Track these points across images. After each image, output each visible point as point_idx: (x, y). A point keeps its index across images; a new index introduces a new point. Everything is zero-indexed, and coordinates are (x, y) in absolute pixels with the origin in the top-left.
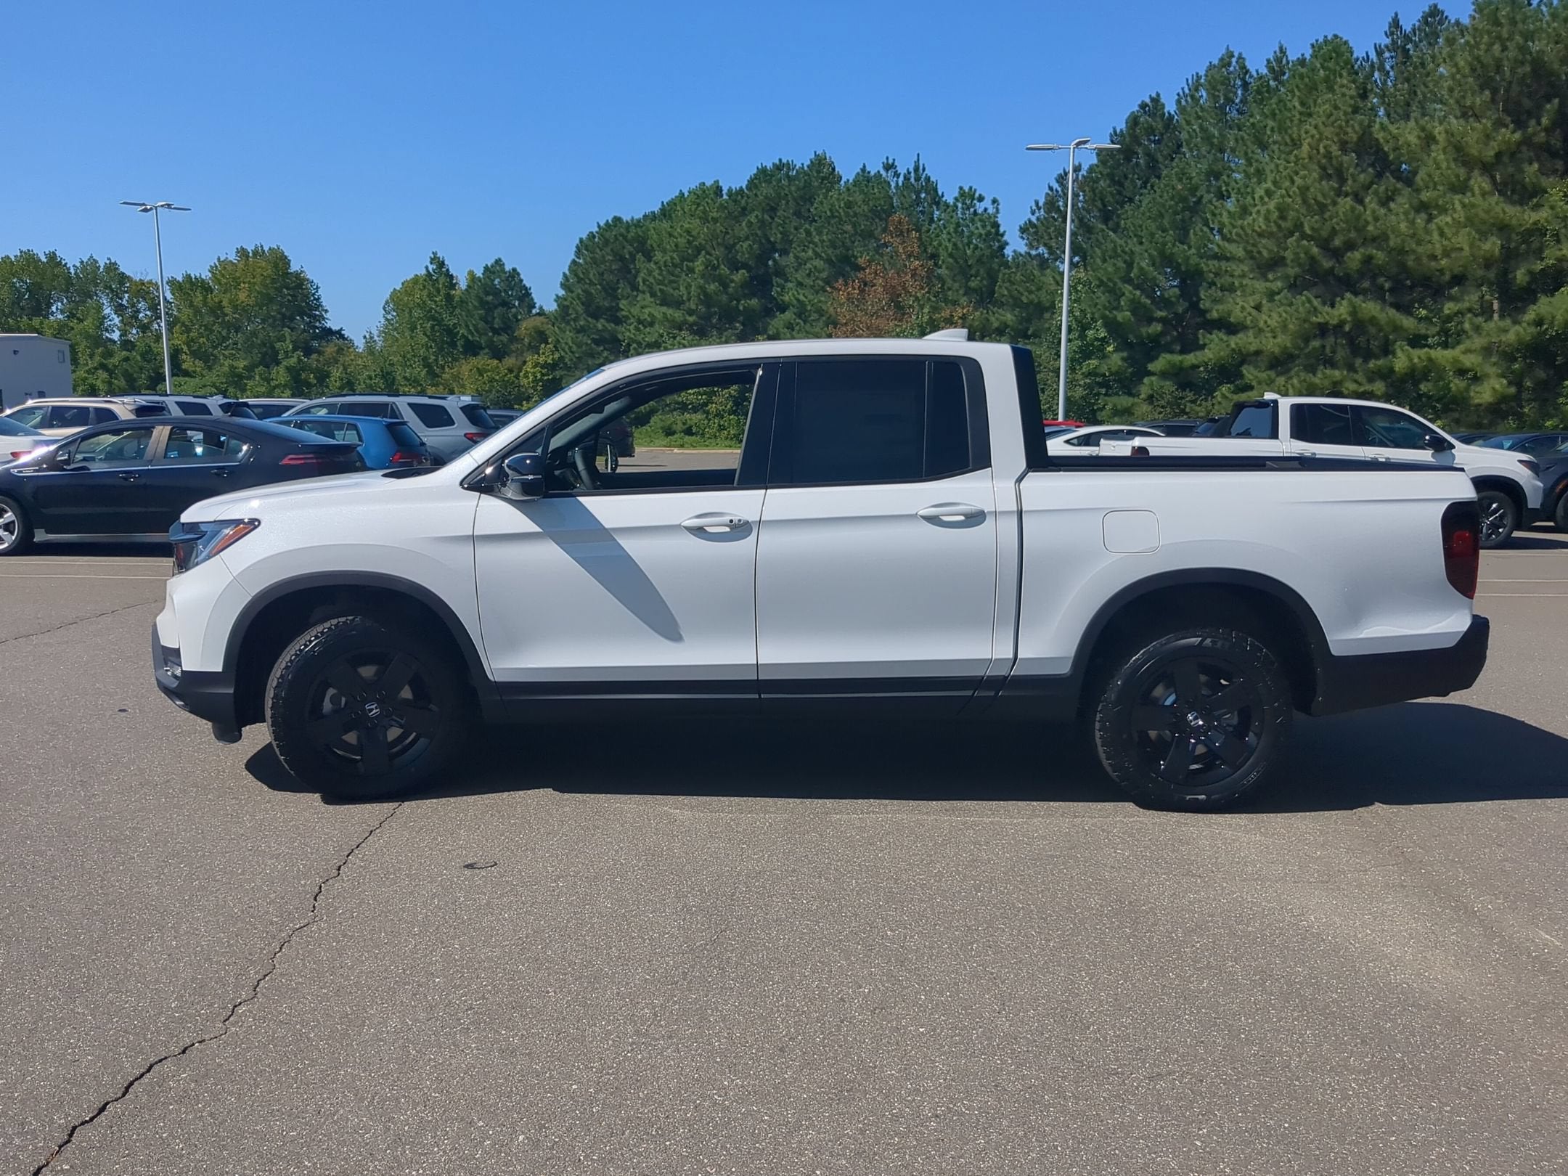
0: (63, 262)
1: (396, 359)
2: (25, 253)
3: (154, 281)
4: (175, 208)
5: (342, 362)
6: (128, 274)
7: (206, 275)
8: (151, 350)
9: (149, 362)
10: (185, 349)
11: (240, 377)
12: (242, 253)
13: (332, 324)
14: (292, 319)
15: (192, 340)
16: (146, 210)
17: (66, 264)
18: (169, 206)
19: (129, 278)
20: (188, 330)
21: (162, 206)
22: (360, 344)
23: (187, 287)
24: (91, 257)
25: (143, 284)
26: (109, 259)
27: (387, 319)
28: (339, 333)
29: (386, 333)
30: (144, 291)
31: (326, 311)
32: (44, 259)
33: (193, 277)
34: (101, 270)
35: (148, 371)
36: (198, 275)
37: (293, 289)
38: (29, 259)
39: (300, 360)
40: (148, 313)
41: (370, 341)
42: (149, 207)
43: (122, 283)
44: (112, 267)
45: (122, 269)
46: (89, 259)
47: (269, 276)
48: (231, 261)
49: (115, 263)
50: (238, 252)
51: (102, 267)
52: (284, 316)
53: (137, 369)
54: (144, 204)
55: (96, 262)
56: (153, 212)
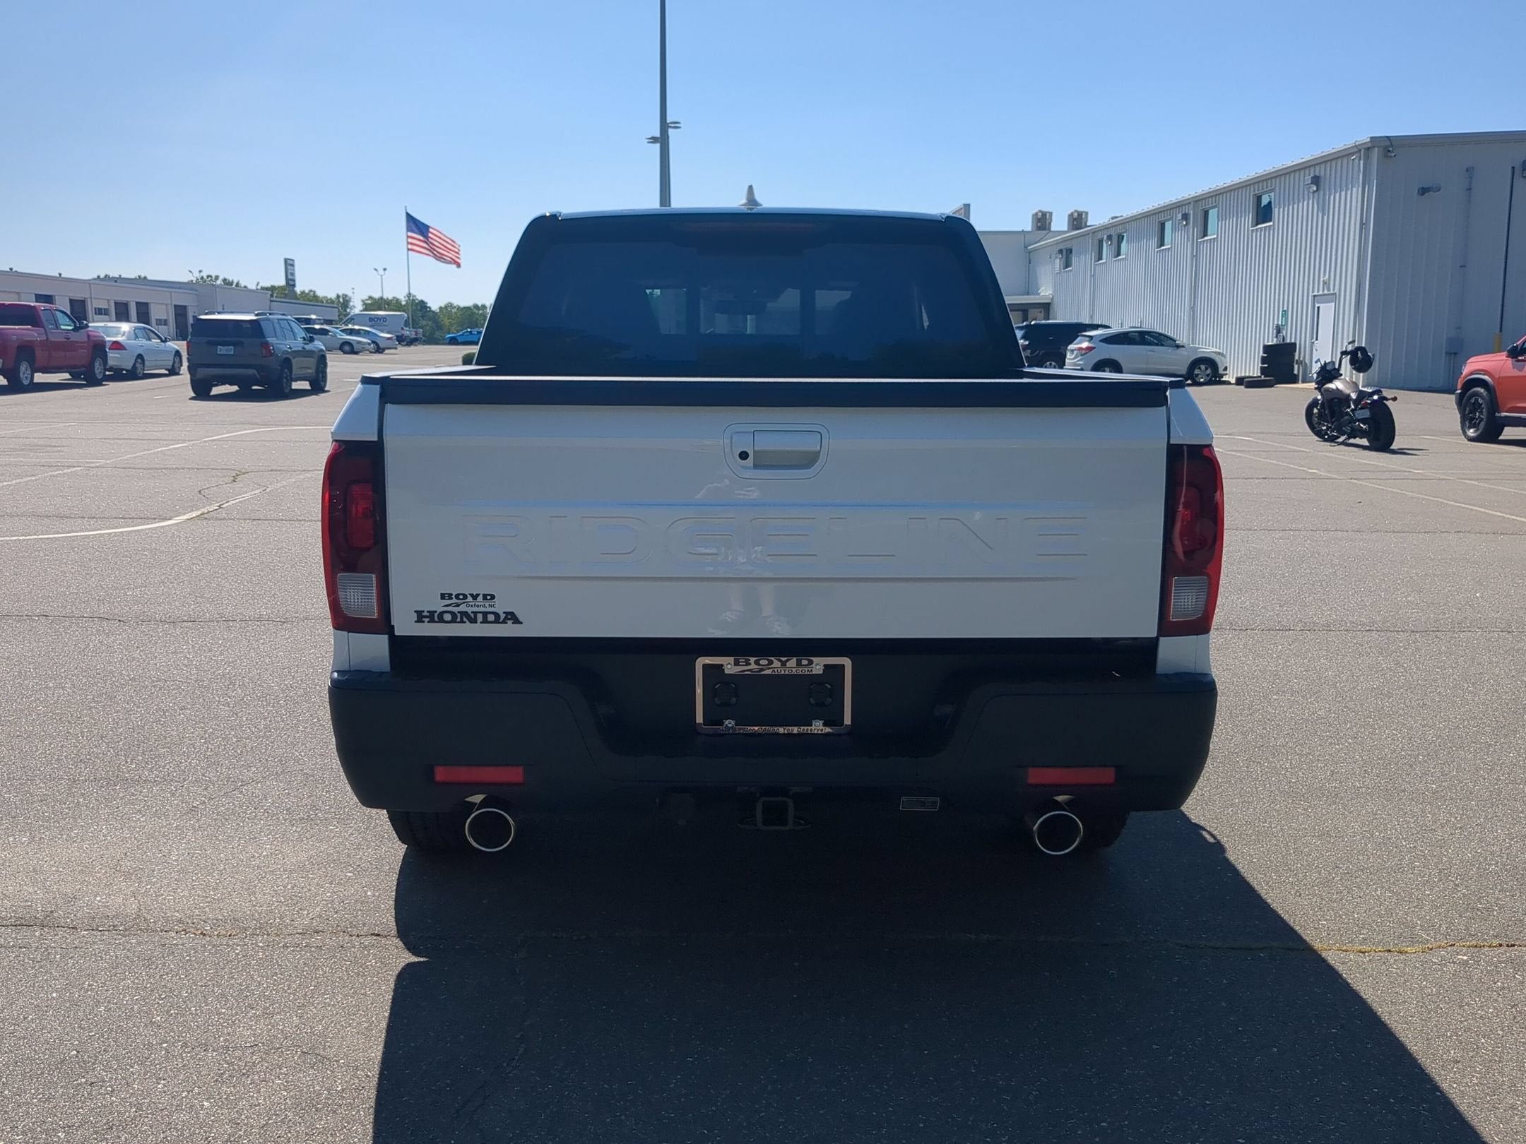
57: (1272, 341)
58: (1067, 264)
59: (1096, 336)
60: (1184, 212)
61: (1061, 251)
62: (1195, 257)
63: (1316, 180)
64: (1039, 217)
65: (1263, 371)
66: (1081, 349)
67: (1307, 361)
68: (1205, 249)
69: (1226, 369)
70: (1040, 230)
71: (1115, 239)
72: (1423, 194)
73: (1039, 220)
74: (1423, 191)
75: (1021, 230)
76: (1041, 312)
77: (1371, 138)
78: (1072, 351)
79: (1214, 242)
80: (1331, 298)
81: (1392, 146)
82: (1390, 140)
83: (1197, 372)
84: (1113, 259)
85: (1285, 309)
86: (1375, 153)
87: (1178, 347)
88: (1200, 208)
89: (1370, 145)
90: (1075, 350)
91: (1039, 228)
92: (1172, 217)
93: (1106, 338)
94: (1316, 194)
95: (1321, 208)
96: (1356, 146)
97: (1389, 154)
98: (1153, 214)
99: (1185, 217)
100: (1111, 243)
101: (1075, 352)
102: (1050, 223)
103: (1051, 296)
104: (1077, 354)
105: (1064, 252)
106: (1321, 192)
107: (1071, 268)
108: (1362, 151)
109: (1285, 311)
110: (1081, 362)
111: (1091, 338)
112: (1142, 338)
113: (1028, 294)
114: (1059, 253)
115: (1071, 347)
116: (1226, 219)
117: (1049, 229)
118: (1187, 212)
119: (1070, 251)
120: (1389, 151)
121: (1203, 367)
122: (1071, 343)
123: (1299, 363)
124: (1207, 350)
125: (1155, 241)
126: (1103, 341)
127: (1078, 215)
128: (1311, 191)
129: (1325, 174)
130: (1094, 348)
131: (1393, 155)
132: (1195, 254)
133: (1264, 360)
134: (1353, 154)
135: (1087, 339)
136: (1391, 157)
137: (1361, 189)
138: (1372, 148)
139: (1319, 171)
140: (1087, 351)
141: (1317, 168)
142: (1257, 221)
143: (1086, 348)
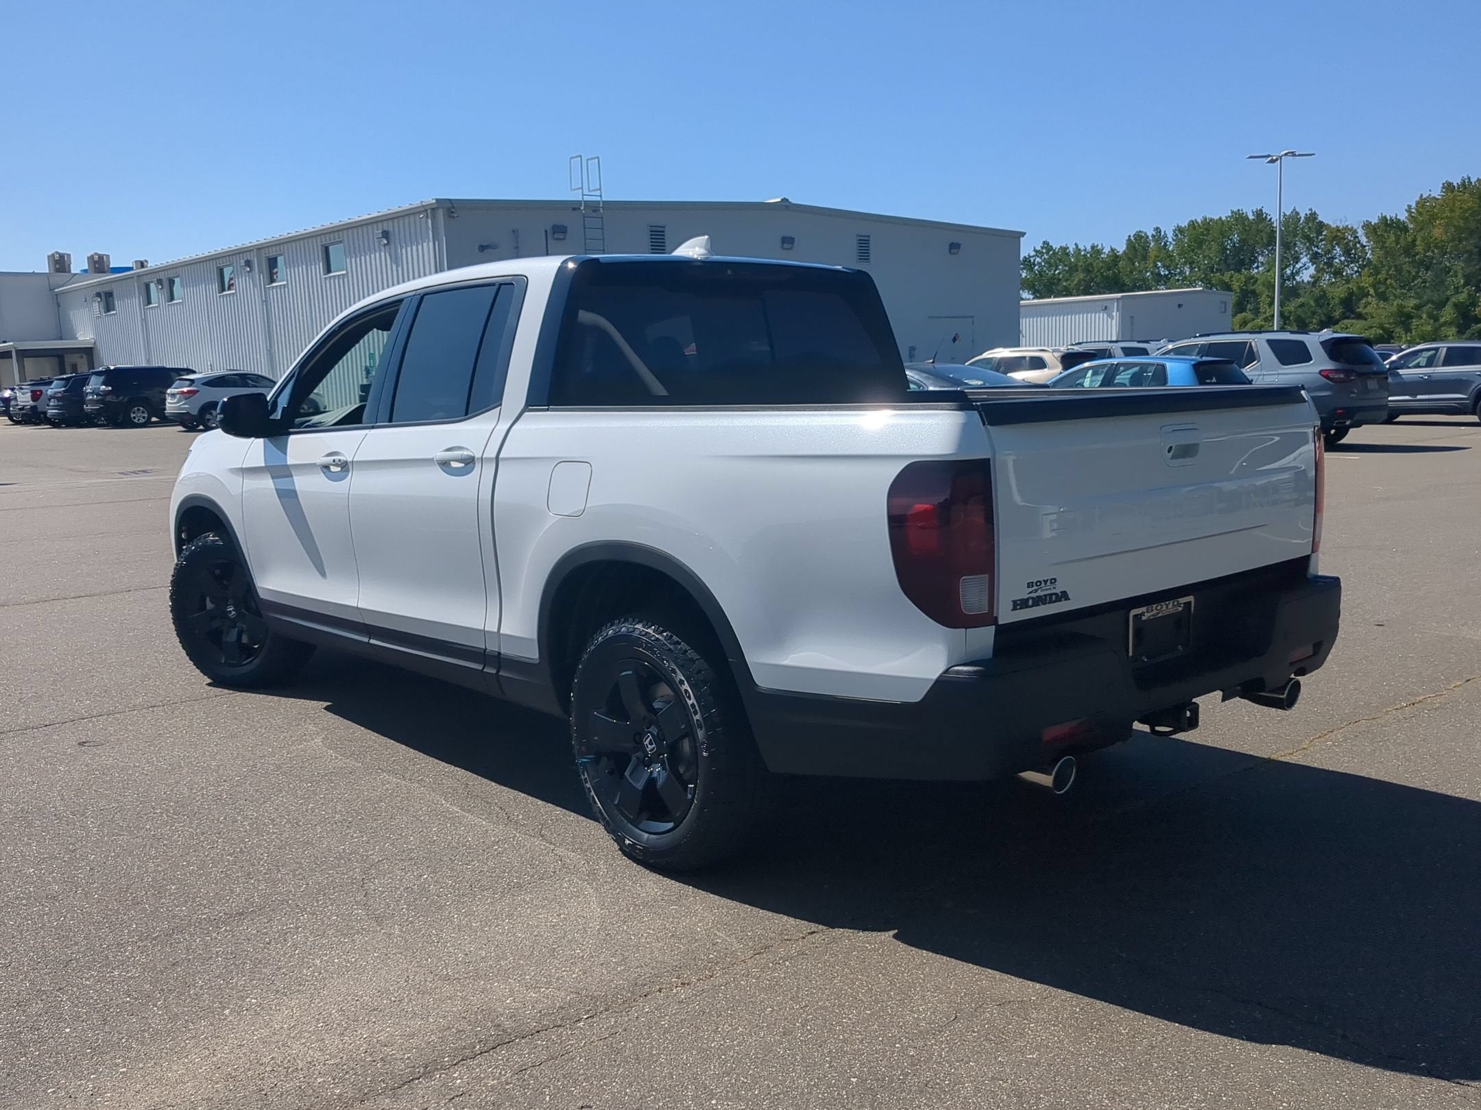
0: (1269, 218)
2: (1236, 214)
3: (1349, 227)
4: (1299, 155)
6: (1326, 222)
7: (1403, 216)
8: (1325, 294)
9: (1321, 307)
10: (1372, 291)
11: (1409, 317)
12: (1448, 187)
15: (1379, 282)
16: (1272, 161)
17: (1271, 219)
18: (1293, 154)
19: (1328, 227)
20: (1377, 272)
21: (1286, 154)
23: (1385, 229)
24: (1294, 210)
25: (1339, 231)
26: (1311, 210)
30: (1339, 236)
32: (1251, 217)
33: (1389, 218)
34: (1301, 222)
35: (1319, 315)
36: (1394, 216)
38: (1239, 217)
40: (1343, 258)
42: (1274, 158)
43: (1319, 233)
44: (1312, 217)
45: (1320, 218)
46: (1292, 212)
47: (1470, 208)
48: (1434, 198)
49: (1315, 213)
50: (1443, 188)
51: (1303, 218)
53: (1309, 314)
54: (1269, 156)
55: (1297, 214)
56: (1279, 161)
57: (365, 382)
58: (109, 307)
59: (196, 379)
60: (245, 259)
61: (98, 295)
62: (266, 302)
63: (386, 234)
64: (56, 259)
66: (183, 393)
68: (273, 294)
70: (59, 272)
71: (166, 284)
72: (482, 251)
73: (56, 262)
74: (484, 247)
75: (31, 271)
76: (82, 357)
77: (437, 200)
78: (173, 395)
79: (284, 288)
81: (454, 207)
82: (451, 203)
84: (167, 304)
85: (372, 352)
86: (440, 214)
88: (264, 255)
89: (435, 206)
90: (178, 394)
91: (58, 271)
92: (233, 263)
93: (207, 382)
94: (387, 247)
95: (394, 260)
96: (423, 206)
97: (453, 215)
98: (210, 260)
99: (248, 263)
100: (162, 288)
101: (178, 396)
102: (69, 266)
103: (93, 341)
104: (180, 397)
105: (103, 295)
106: (392, 246)
107: (114, 312)
108: (429, 211)
109: (372, 354)
110: (186, 406)
111: (192, 381)
112: (242, 380)
113: (61, 339)
114: (97, 296)
115: (169, 391)
116: (294, 266)
117: (70, 271)
118: (249, 259)
119: (109, 295)
120: (453, 212)
122: (169, 387)
125: (216, 286)
126: (204, 384)
127: (99, 257)
128: (382, 243)
129: (394, 230)
130: (198, 391)
131: (456, 215)
132: (264, 299)
134: (420, 212)
135: (188, 382)
136: (454, 217)
137: (431, 244)
138: (437, 208)
139: (388, 226)
140: (191, 395)
141: (385, 223)
142: (328, 270)
143: (189, 392)
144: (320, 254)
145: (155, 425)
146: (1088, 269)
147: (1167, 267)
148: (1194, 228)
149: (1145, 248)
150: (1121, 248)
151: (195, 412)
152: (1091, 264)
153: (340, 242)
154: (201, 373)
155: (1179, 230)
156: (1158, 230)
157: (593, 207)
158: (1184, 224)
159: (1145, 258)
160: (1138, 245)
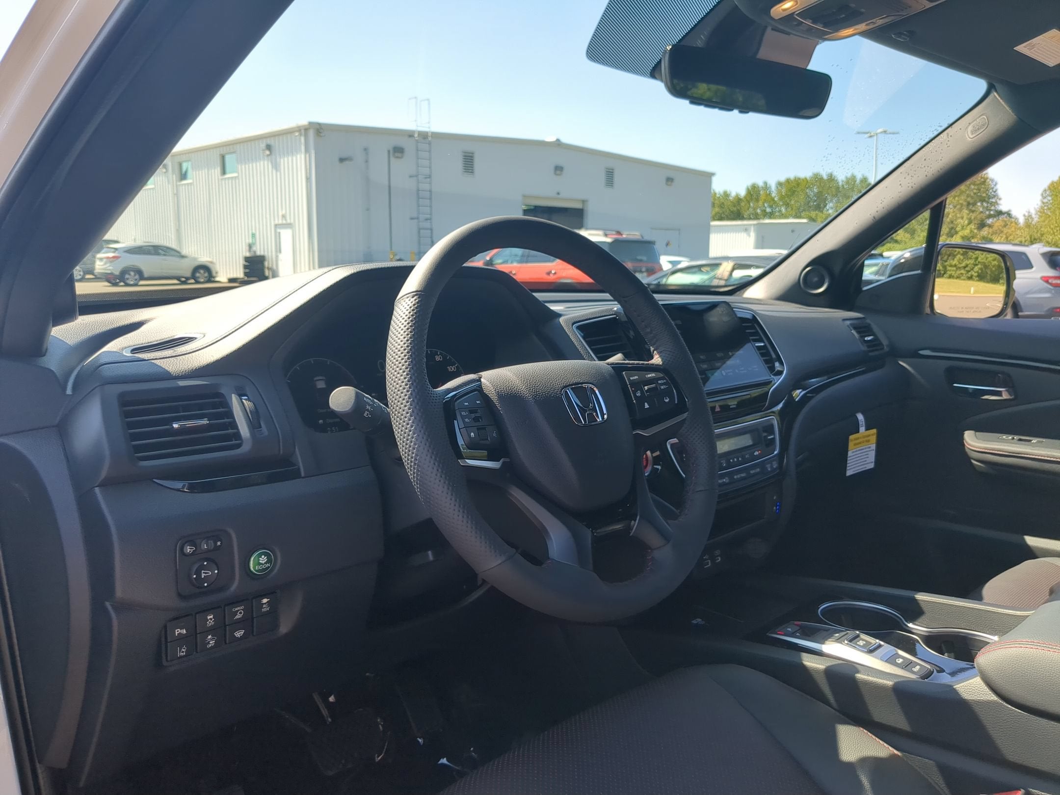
0: (836, 179)
1: (1046, 230)
2: (815, 175)
4: (888, 133)
5: (1005, 232)
13: (1003, 207)
14: (974, 204)
16: (871, 137)
17: (836, 182)
18: (884, 132)
21: (881, 132)
22: (1021, 220)
27: (1043, 203)
28: (1008, 214)
29: (1041, 212)
31: (1000, 199)
32: (825, 178)
37: (978, 185)
38: (817, 178)
39: (971, 231)
41: (1028, 218)
42: (873, 134)
52: (969, 204)
56: (875, 137)
57: (248, 255)
59: (120, 248)
62: (177, 195)
63: (269, 147)
65: (246, 274)
66: (108, 258)
67: (275, 267)
68: (182, 189)
69: (217, 273)
72: (342, 162)
74: (342, 160)
77: (309, 122)
78: (101, 259)
80: (289, 226)
81: (322, 129)
82: (320, 125)
83: (198, 275)
85: (254, 231)
86: (311, 133)
87: (183, 257)
88: (176, 161)
90: (104, 258)
93: (128, 250)
94: (269, 157)
95: (274, 168)
96: (298, 127)
99: (165, 166)
101: (105, 260)
106: (273, 156)
108: (303, 131)
109: (254, 234)
111: (116, 249)
112: (155, 250)
115: (99, 256)
116: (199, 169)
118: (165, 163)
120: (321, 133)
121: (202, 271)
123: (268, 268)
124: (204, 259)
126: (125, 252)
128: (266, 154)
129: (275, 144)
130: (120, 257)
131: (323, 135)
133: (245, 267)
134: (296, 132)
135: (113, 250)
136: (321, 136)
137: (303, 156)
138: (309, 128)
139: (270, 141)
140: (115, 260)
141: (268, 139)
142: (224, 172)
143: (114, 257)
144: (218, 161)
145: (89, 280)
146: (722, 206)
147: (771, 207)
148: (789, 183)
149: (758, 195)
150: (743, 193)
151: (117, 273)
152: (723, 203)
153: (234, 152)
154: (123, 243)
155: (780, 184)
156: (766, 183)
157: (424, 135)
158: (783, 179)
159: (757, 200)
160: (754, 193)
